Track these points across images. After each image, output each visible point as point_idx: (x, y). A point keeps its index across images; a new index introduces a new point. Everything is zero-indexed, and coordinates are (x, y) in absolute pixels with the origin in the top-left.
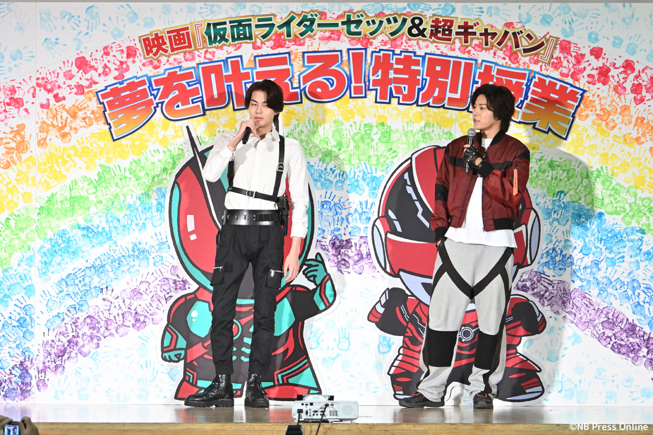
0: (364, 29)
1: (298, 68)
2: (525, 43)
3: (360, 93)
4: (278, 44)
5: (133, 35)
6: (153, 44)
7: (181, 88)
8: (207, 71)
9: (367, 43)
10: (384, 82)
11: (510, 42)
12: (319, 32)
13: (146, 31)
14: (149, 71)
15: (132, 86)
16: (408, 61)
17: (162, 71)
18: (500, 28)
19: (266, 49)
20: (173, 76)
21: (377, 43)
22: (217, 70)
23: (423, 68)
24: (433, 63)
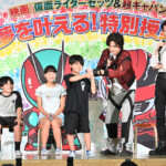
0: (97, 4)
1: (71, 20)
2: (159, 9)
3: (95, 30)
4: (63, 11)
5: (6, 8)
6: (14, 12)
7: (25, 29)
8: (35, 22)
9: (98, 10)
10: (105, 25)
11: (154, 9)
12: (79, 6)
13: (11, 7)
14: (12, 22)
15: (6, 28)
16: (114, 17)
17: (18, 22)
18: (150, 4)
19: (58, 13)
20: (22, 24)
21: (102, 10)
22: (39, 22)
23: (120, 20)
24: (124, 17)
